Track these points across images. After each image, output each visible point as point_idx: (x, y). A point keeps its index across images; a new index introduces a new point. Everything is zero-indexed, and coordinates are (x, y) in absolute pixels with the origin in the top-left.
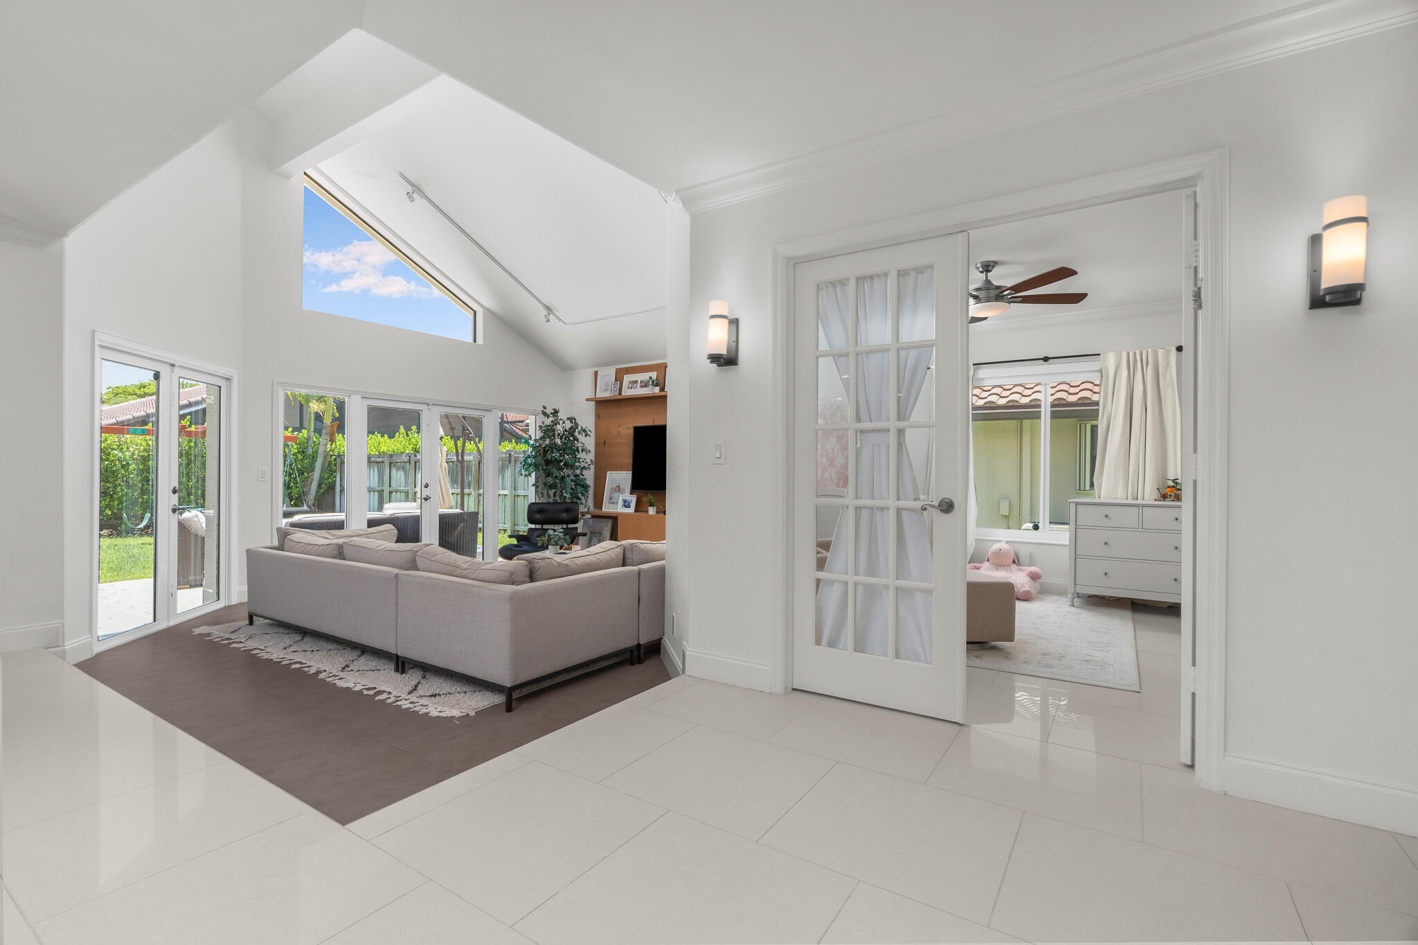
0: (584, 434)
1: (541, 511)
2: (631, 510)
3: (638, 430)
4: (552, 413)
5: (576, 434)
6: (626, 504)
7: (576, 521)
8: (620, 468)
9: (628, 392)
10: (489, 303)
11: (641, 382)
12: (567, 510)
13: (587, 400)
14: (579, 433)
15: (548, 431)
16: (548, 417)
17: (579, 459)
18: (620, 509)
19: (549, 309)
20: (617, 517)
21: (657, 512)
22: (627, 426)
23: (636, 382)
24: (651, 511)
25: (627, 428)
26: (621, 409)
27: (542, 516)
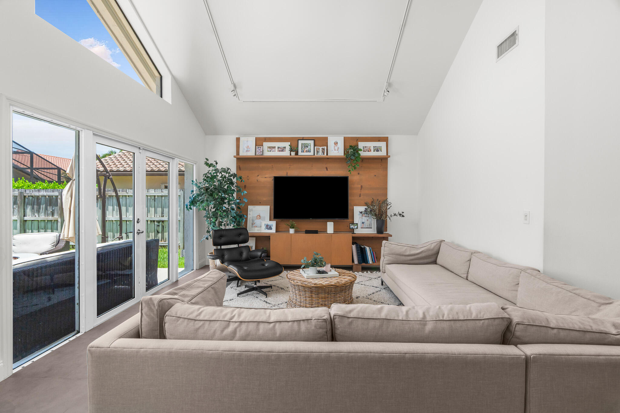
1: (221, 237)
2: (273, 231)
3: (278, 181)
4: (212, 164)
6: (269, 227)
7: (246, 241)
8: (260, 203)
9: (267, 154)
10: (179, 73)
11: (278, 148)
12: (239, 235)
13: (234, 157)
16: (210, 167)
18: (264, 230)
19: (235, 86)
20: (269, 236)
21: (296, 232)
22: (266, 176)
23: (274, 147)
24: (292, 231)
25: (266, 178)
26: (261, 165)
27: (223, 240)
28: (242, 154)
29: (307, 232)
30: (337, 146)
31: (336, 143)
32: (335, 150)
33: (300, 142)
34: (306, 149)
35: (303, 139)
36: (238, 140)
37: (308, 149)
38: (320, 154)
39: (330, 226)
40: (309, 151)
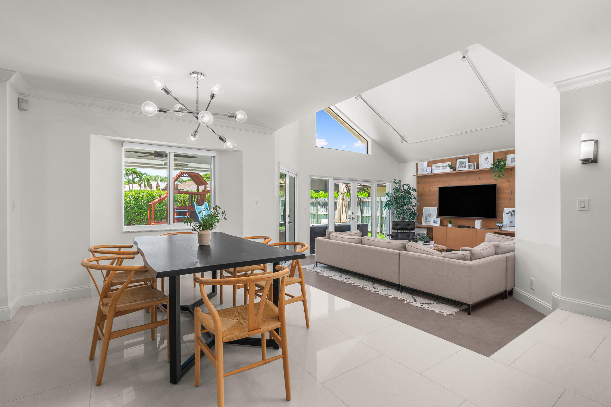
0: (414, 191)
1: (397, 225)
2: (438, 225)
3: (441, 190)
4: (398, 182)
5: (411, 191)
6: (435, 222)
7: (413, 229)
8: (431, 206)
9: (436, 171)
10: (375, 137)
11: (442, 167)
12: (409, 225)
13: (414, 176)
14: (412, 190)
15: (397, 190)
16: (397, 184)
17: (411, 202)
18: (432, 224)
19: (402, 137)
20: (432, 228)
21: (453, 226)
22: (435, 187)
23: (440, 167)
24: (450, 225)
25: (435, 188)
26: (432, 180)
27: (398, 227)
28: (420, 173)
29: (460, 227)
30: (488, 160)
31: (486, 158)
32: (485, 164)
33: (458, 161)
34: (462, 166)
35: (460, 158)
36: (417, 164)
37: (463, 165)
38: (472, 168)
39: (478, 224)
40: (465, 167)
